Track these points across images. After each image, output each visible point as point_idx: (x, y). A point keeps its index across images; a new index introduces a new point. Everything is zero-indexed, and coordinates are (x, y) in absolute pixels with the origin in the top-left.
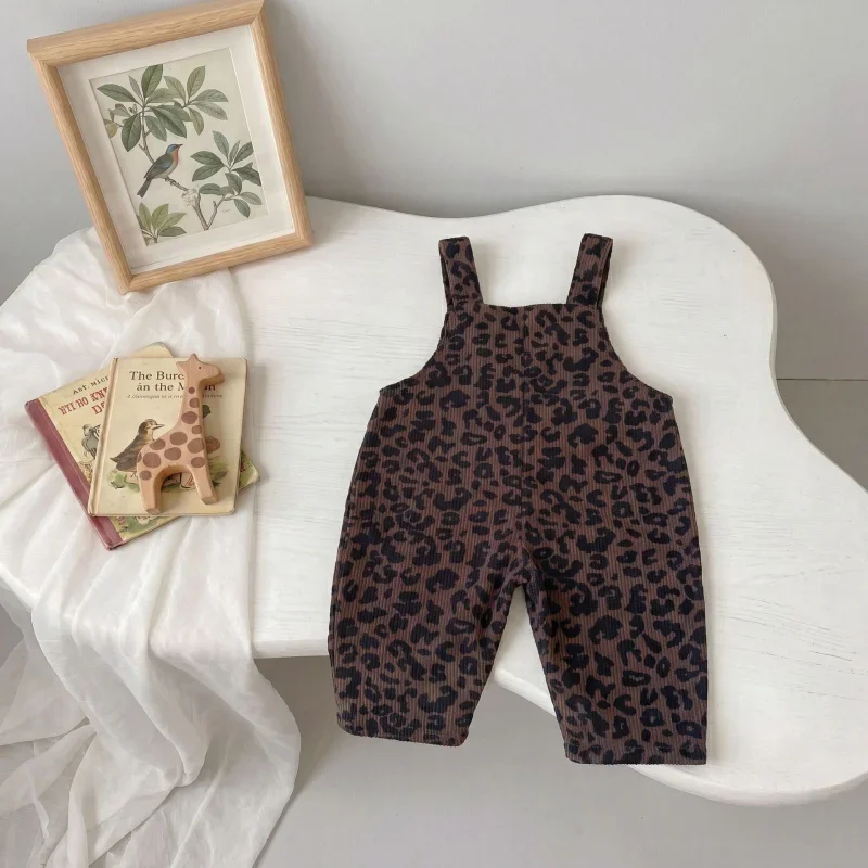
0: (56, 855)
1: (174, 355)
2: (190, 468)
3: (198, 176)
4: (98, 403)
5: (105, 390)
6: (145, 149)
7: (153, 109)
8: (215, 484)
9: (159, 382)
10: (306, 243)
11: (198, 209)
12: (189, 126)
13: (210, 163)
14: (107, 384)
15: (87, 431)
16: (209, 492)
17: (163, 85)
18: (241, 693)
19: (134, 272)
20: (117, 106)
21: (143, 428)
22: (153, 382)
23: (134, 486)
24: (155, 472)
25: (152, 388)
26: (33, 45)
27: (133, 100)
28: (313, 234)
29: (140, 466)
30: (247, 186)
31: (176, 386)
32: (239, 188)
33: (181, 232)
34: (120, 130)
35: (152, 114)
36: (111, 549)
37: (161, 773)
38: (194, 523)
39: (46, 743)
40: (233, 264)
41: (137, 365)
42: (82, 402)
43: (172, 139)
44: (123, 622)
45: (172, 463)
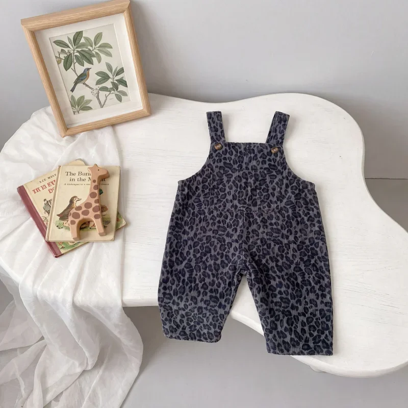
0: (28, 402)
1: (86, 164)
2: (93, 219)
3: (98, 83)
4: (51, 188)
5: (54, 181)
6: (75, 71)
7: (78, 52)
8: (105, 227)
9: (79, 177)
10: (148, 114)
11: (98, 97)
12: (95, 60)
13: (104, 77)
14: (55, 178)
15: (46, 202)
16: (102, 230)
17: (83, 41)
18: (115, 322)
19: (69, 127)
20: (62, 50)
21: (71, 201)
22: (76, 177)
24: (77, 221)
25: (76, 180)
26: (24, 22)
27: (69, 47)
28: (151, 110)
29: (70, 218)
30: (121, 88)
31: (87, 179)
32: (117, 89)
33: (90, 108)
34: (63, 61)
35: (78, 54)
36: (56, 257)
37: (77, 364)
38: (95, 245)
39: (24, 349)
40: (113, 124)
41: (68, 169)
42: (44, 187)
43: (87, 65)
44: (62, 290)
45: (85, 217)
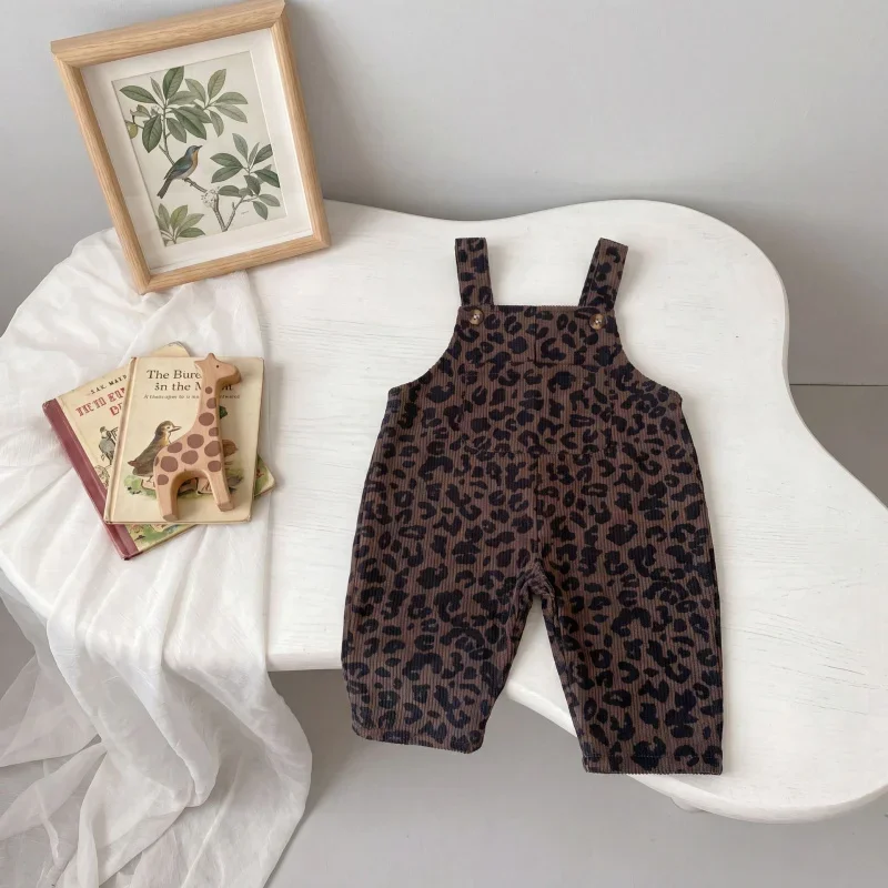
0: (67, 875)
1: (191, 354)
2: (207, 473)
3: (217, 177)
4: (115, 404)
5: (123, 389)
6: (166, 152)
7: (174, 111)
8: (231, 490)
9: (176, 381)
10: (324, 245)
11: (216, 209)
12: (209, 128)
13: (230, 165)
14: (124, 384)
15: (104, 434)
16: (225, 498)
17: (184, 87)
18: (252, 705)
19: (153, 272)
20: (139, 107)
21: (160, 432)
22: (170, 382)
23: (150, 492)
24: (171, 476)
25: (170, 388)
26: (57, 46)
27: (155, 101)
28: (330, 236)
29: (157, 471)
30: (266, 188)
31: (194, 386)
32: (258, 191)
33: (199, 233)
34: (140, 131)
35: (173, 116)
36: (127, 559)
37: (172, 793)
38: (209, 530)
39: (56, 762)
40: (250, 266)
41: (153, 364)
42: (100, 403)
43: (192, 140)
44: (138, 634)
45: (189, 467)
